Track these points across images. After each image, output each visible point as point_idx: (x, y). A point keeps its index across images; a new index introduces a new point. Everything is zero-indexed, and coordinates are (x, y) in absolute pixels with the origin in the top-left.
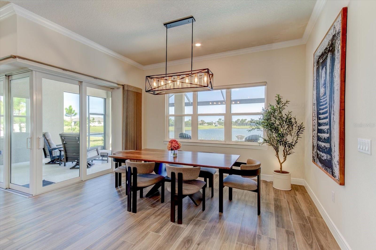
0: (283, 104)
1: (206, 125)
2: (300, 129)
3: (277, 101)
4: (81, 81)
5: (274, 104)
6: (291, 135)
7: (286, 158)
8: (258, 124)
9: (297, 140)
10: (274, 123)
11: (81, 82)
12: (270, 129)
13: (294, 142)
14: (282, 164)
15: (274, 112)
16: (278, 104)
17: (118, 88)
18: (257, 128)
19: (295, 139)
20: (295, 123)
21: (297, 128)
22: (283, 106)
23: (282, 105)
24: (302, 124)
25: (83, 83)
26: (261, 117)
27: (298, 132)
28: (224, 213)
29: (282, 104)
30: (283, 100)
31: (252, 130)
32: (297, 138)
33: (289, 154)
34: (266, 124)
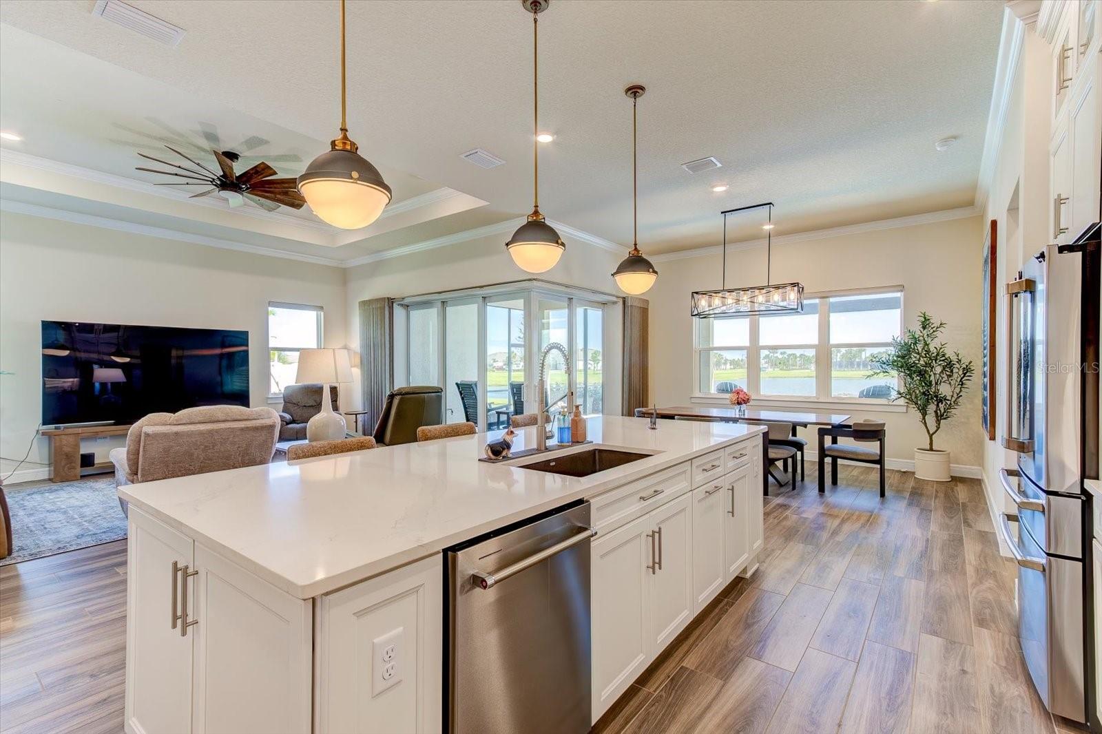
0: (934, 329)
1: (728, 366)
2: (966, 373)
3: (923, 323)
4: (571, 297)
5: (917, 328)
6: (950, 383)
7: (939, 424)
8: (884, 364)
9: (960, 392)
10: (917, 362)
11: (570, 299)
12: (908, 374)
13: (955, 396)
14: (933, 436)
15: (915, 344)
16: (924, 328)
17: (614, 303)
18: (884, 372)
19: (957, 390)
20: (957, 362)
21: (961, 373)
22: (934, 331)
23: (932, 331)
24: (970, 363)
25: (574, 300)
26: (892, 351)
27: (962, 379)
28: (826, 492)
29: (932, 328)
30: (935, 321)
31: (873, 375)
32: (961, 388)
33: (945, 419)
34: (900, 364)
